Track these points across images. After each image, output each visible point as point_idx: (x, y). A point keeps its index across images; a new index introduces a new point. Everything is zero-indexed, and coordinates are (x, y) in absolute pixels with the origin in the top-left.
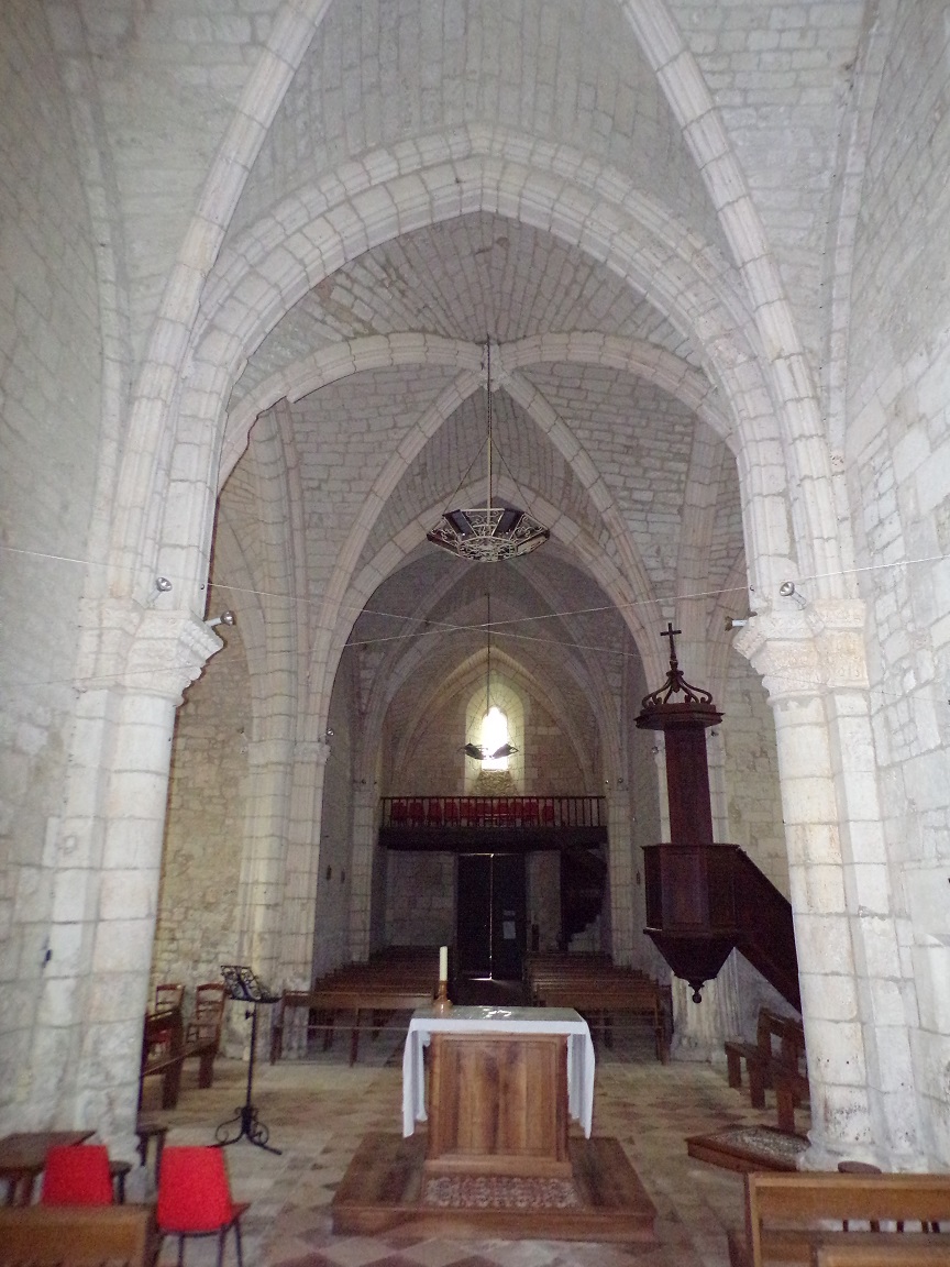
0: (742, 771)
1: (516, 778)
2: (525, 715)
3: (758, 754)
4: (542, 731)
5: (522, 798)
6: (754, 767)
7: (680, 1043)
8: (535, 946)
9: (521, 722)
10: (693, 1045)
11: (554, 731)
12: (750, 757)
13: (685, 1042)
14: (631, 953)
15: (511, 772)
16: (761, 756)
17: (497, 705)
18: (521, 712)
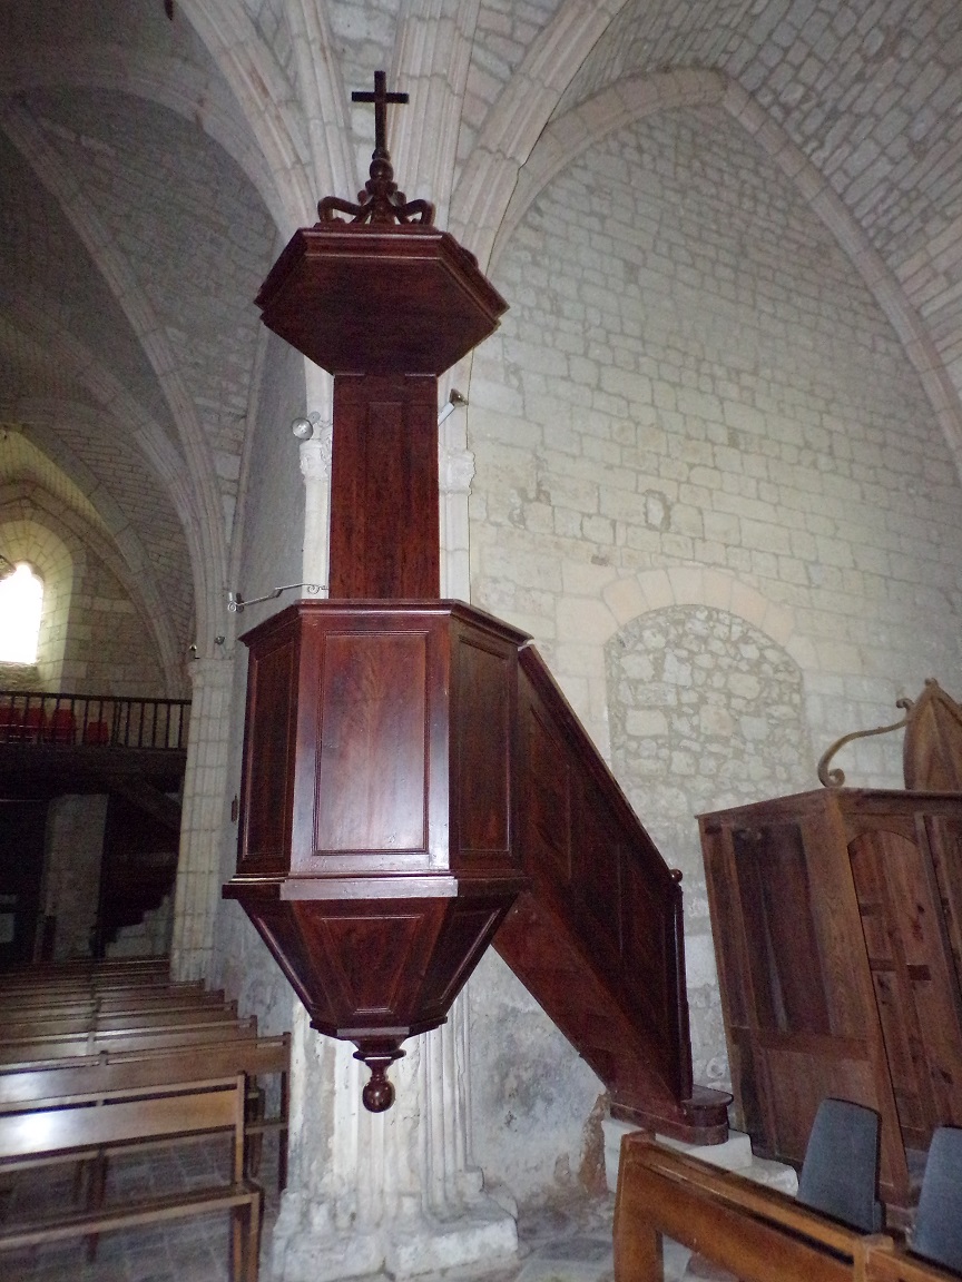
0: (498, 525)
1: (47, 677)
2: (75, 577)
3: (532, 495)
4: (102, 604)
5: (44, 696)
6: (523, 520)
7: (305, 1216)
8: (48, 950)
9: (66, 588)
10: (343, 1221)
11: (123, 606)
12: (517, 501)
13: (319, 1218)
14: (208, 955)
15: (41, 668)
16: (538, 499)
17: (29, 561)
18: (70, 571)
